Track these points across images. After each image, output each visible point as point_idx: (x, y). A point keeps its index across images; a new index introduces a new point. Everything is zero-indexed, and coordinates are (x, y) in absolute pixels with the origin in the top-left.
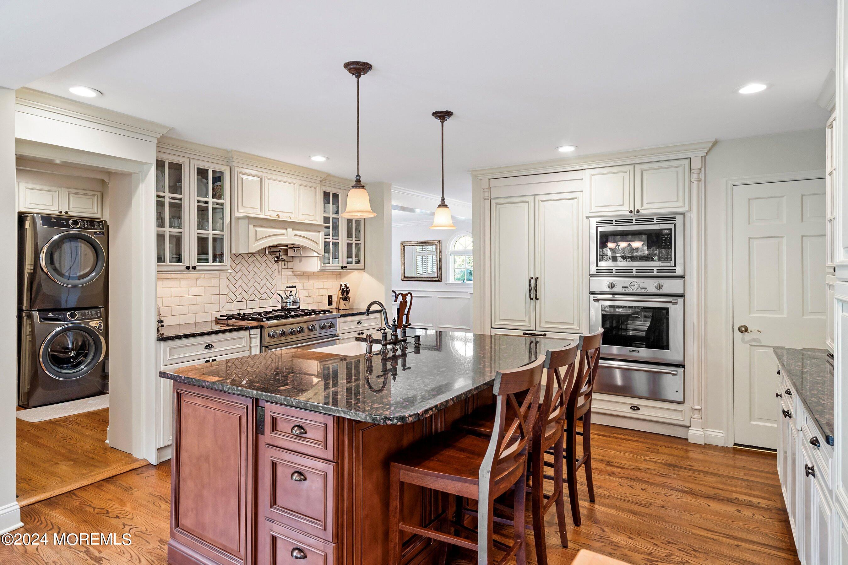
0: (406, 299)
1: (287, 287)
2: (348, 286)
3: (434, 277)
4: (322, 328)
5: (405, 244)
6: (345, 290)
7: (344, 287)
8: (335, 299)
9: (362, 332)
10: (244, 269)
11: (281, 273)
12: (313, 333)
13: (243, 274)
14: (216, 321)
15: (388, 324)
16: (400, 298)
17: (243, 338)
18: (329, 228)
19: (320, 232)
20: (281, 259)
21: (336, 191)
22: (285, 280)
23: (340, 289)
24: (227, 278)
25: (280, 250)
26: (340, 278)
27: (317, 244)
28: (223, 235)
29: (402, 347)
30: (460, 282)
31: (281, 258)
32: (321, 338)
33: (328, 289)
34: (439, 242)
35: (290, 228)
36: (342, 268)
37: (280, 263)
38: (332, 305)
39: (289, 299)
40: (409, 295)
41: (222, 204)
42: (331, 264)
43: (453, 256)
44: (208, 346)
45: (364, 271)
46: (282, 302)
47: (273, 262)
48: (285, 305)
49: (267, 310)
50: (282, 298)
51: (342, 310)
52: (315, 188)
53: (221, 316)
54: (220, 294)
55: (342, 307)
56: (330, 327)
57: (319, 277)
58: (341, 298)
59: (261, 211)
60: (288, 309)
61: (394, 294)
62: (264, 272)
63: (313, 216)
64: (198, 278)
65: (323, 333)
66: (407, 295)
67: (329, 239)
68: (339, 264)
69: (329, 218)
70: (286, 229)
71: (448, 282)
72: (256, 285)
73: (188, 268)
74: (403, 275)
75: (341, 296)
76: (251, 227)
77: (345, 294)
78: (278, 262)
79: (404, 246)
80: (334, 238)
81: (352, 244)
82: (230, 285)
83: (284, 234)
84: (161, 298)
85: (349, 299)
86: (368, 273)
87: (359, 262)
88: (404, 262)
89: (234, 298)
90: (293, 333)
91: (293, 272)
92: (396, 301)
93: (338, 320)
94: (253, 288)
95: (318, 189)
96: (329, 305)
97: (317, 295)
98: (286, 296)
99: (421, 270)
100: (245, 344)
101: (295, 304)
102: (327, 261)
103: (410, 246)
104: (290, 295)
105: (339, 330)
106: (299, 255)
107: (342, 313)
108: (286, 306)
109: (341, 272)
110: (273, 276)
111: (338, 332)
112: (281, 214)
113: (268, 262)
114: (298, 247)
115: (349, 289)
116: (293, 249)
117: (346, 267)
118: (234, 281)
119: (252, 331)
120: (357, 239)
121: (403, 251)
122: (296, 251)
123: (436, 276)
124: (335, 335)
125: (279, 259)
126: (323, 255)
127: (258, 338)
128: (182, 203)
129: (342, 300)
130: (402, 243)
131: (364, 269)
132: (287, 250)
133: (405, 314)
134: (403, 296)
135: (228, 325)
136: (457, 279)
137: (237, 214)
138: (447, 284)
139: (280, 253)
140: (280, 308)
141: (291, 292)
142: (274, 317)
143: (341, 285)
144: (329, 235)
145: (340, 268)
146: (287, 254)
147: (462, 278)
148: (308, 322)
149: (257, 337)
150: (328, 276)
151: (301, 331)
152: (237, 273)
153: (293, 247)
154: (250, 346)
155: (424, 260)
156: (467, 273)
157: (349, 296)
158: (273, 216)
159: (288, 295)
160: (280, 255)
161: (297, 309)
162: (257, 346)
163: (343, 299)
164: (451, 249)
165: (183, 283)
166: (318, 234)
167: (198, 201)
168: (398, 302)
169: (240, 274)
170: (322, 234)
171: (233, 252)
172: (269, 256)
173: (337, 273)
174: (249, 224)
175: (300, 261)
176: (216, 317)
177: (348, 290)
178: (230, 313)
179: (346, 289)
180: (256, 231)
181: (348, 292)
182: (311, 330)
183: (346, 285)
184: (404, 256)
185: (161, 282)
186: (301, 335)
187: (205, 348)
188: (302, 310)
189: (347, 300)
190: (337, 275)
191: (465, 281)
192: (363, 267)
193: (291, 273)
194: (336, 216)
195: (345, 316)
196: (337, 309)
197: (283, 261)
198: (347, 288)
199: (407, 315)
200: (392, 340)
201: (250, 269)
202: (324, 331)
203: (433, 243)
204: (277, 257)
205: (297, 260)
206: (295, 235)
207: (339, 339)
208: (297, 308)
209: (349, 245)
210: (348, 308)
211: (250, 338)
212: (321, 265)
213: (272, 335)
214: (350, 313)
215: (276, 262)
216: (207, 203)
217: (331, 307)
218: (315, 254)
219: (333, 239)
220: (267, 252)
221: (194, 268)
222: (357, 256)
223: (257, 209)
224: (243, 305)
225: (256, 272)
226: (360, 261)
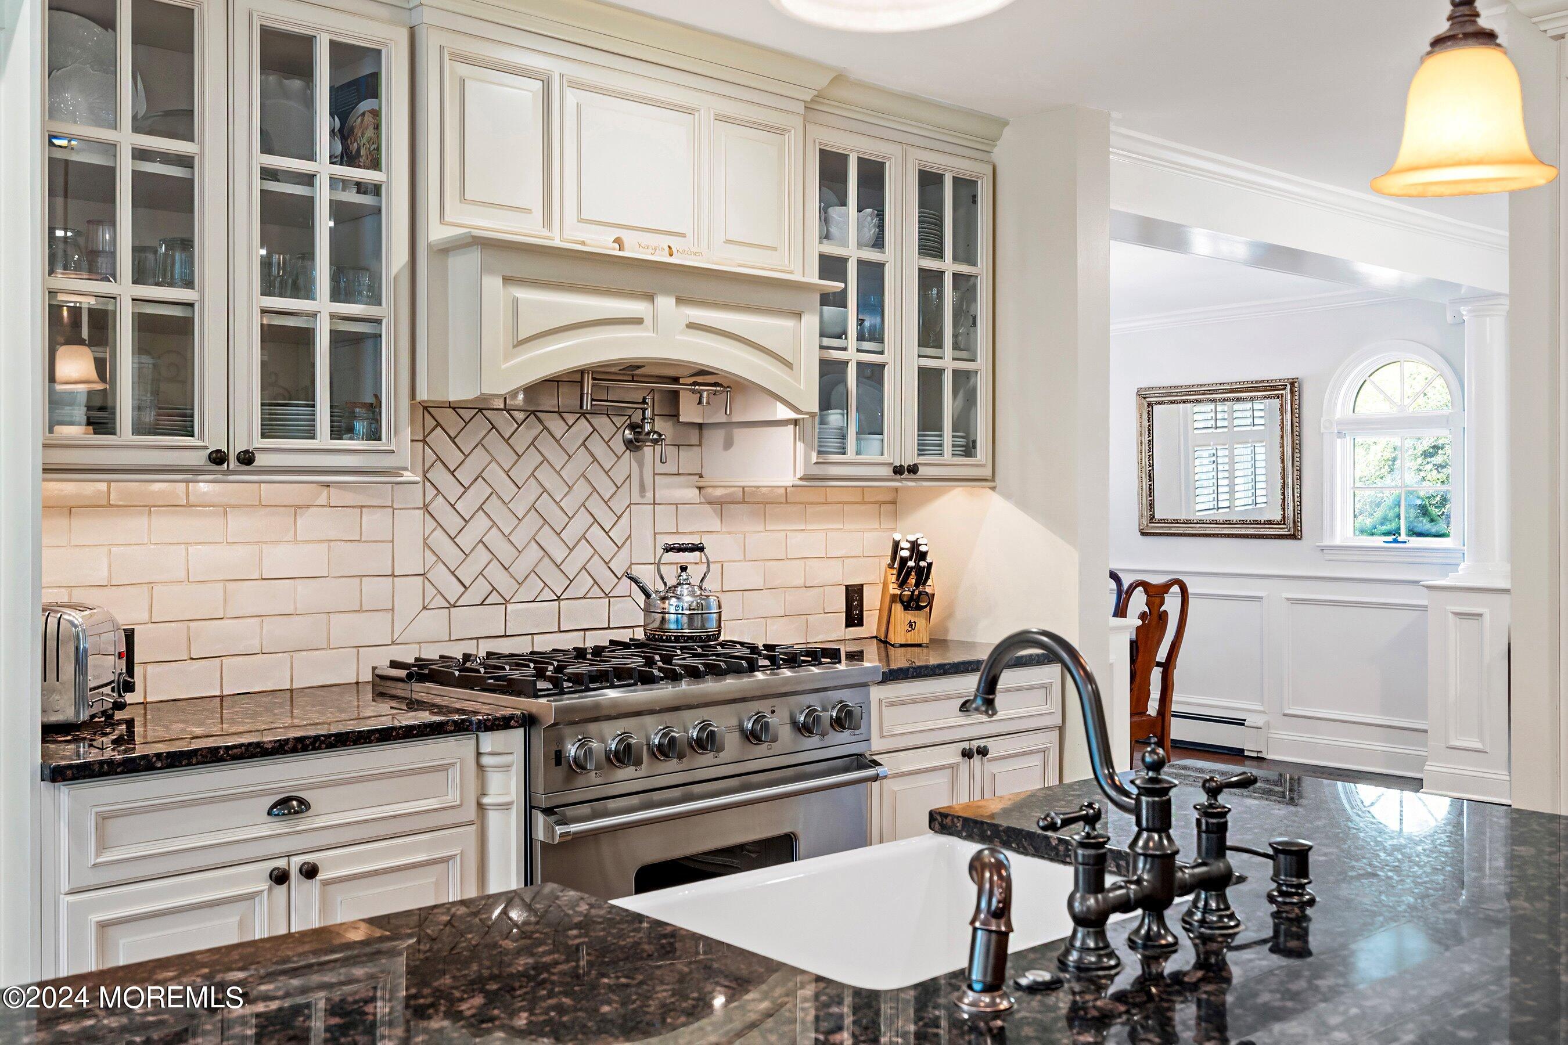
0: (1162, 603)
1: (669, 549)
2: (923, 549)
3: (1270, 522)
4: (804, 729)
5: (1155, 395)
6: (911, 564)
7: (905, 553)
8: (872, 600)
9: (981, 743)
10: (493, 472)
11: (649, 494)
12: (762, 749)
13: (494, 492)
14: (374, 685)
15: (1111, 776)
16: (1138, 602)
17: (445, 768)
18: (838, 300)
19: (798, 315)
20: (648, 434)
21: (873, 149)
22: (666, 520)
23: (894, 559)
24: (426, 507)
25: (644, 398)
26: (895, 515)
27: (789, 365)
28: (378, 322)
29: (1203, 922)
30: (1379, 541)
31: (647, 428)
32: (799, 771)
33: (846, 561)
34: (1292, 384)
35: (666, 292)
36: (898, 471)
37: (648, 451)
38: (860, 624)
39: (673, 601)
40: (1175, 589)
41: (376, 190)
42: (851, 456)
43: (1348, 440)
44: (284, 802)
45: (993, 488)
46: (647, 611)
47: (619, 447)
48: (656, 624)
49: (591, 641)
50: (648, 595)
51: (902, 646)
52: (779, 131)
53: (394, 664)
54: (393, 575)
55: (898, 636)
56: (839, 723)
57: (810, 509)
58: (894, 598)
59: (547, 221)
60: (668, 640)
61: (1113, 585)
62: (582, 489)
63: (774, 249)
64: (300, 507)
65: (811, 748)
66: (1166, 587)
67: (845, 349)
68: (887, 458)
69: (844, 261)
70: (650, 297)
71: (1326, 542)
72: (546, 537)
73: (218, 458)
74: (1146, 513)
75: (893, 589)
76: (493, 284)
77: (912, 580)
78: (638, 448)
79: (1150, 405)
80: (867, 345)
81: (940, 372)
82: (439, 539)
83: (638, 321)
84: (145, 588)
85: (930, 604)
86: (1007, 496)
87: (968, 449)
88: (1151, 465)
89: (453, 590)
90: (667, 749)
91: (700, 488)
92: (1120, 611)
93: (877, 693)
94: (534, 552)
95: (794, 137)
96: (847, 626)
97: (800, 582)
98: (661, 587)
99: (1211, 498)
100: (453, 797)
101: (698, 622)
102: (833, 443)
103: (1172, 402)
104: (679, 584)
105: (882, 736)
106: (721, 418)
107: (900, 660)
108: (661, 628)
109: (897, 490)
110: (618, 505)
111: (877, 744)
112: (626, 236)
113: (597, 446)
114: (716, 384)
115: (929, 559)
116: (693, 391)
117: (913, 469)
118: (453, 523)
119: (489, 741)
120: (964, 354)
121: (1146, 423)
122: (705, 400)
123: (1279, 517)
124: (860, 761)
125: (640, 433)
126: (812, 415)
127: (514, 768)
128: (192, 181)
129: (898, 608)
130: (1141, 395)
131: (990, 481)
132: (676, 394)
133: (1159, 664)
134: (1152, 592)
135: (414, 705)
136: (1362, 532)
137: (436, 232)
138: (1322, 549)
139: (644, 410)
140: (640, 635)
141: (684, 569)
142: (586, 679)
143: (896, 545)
144: (841, 335)
145: (888, 471)
146: (674, 415)
147: (1384, 528)
148: (743, 700)
149: (508, 767)
150: (846, 507)
151: (707, 742)
152: (466, 489)
153: (695, 384)
154: (481, 807)
155: (1220, 461)
156: (1409, 506)
157: (928, 590)
158: (601, 242)
159: (671, 581)
160: (644, 418)
161: (707, 641)
162: (506, 806)
163: (902, 602)
164: (1341, 410)
165: (239, 523)
166: (789, 323)
167: (269, 174)
168: (1133, 620)
169: (480, 491)
170: (810, 323)
171: (423, 395)
172: (602, 422)
173: (881, 498)
174: (484, 269)
175: (728, 444)
176: (374, 669)
177: (923, 564)
178: (431, 653)
179: (917, 562)
180: (516, 301)
181: (923, 575)
182: (753, 736)
183: (915, 545)
184: (1151, 442)
185: (144, 520)
186: (708, 758)
187: (269, 814)
188: (723, 645)
189: (919, 608)
190: (881, 503)
191: (1399, 539)
192: (987, 472)
193: (692, 494)
194: (872, 255)
195: (907, 678)
196: (880, 640)
197: (655, 442)
198: (923, 556)
199: (1167, 667)
200: (1138, 882)
201: (520, 473)
202: (814, 741)
203: (1268, 388)
204: (633, 427)
205: (714, 438)
206: (691, 326)
207: (876, 778)
208: (709, 638)
209: (929, 379)
210: (925, 640)
211: (480, 767)
212: (807, 458)
213: (575, 759)
214: (933, 660)
215: (632, 445)
216: (309, 179)
217: (855, 632)
218: (783, 413)
219: (858, 351)
220: (587, 405)
221: (247, 459)
222: (964, 424)
223: (528, 211)
224: (491, 621)
225: (547, 485)
226: (974, 447)
